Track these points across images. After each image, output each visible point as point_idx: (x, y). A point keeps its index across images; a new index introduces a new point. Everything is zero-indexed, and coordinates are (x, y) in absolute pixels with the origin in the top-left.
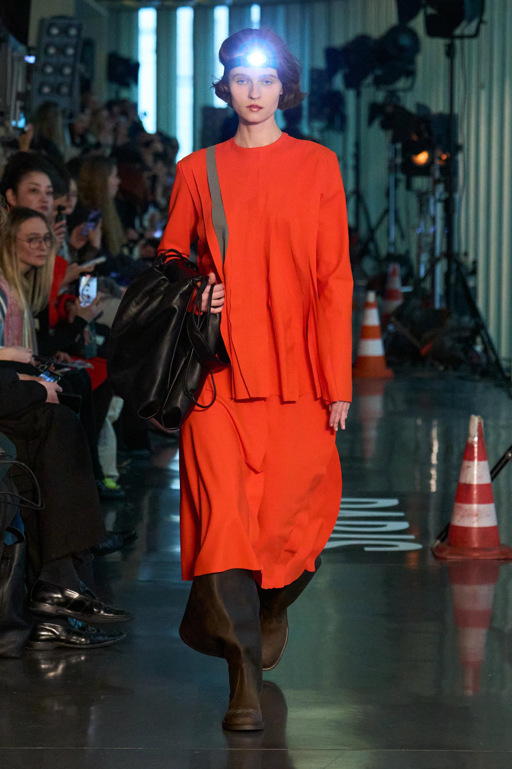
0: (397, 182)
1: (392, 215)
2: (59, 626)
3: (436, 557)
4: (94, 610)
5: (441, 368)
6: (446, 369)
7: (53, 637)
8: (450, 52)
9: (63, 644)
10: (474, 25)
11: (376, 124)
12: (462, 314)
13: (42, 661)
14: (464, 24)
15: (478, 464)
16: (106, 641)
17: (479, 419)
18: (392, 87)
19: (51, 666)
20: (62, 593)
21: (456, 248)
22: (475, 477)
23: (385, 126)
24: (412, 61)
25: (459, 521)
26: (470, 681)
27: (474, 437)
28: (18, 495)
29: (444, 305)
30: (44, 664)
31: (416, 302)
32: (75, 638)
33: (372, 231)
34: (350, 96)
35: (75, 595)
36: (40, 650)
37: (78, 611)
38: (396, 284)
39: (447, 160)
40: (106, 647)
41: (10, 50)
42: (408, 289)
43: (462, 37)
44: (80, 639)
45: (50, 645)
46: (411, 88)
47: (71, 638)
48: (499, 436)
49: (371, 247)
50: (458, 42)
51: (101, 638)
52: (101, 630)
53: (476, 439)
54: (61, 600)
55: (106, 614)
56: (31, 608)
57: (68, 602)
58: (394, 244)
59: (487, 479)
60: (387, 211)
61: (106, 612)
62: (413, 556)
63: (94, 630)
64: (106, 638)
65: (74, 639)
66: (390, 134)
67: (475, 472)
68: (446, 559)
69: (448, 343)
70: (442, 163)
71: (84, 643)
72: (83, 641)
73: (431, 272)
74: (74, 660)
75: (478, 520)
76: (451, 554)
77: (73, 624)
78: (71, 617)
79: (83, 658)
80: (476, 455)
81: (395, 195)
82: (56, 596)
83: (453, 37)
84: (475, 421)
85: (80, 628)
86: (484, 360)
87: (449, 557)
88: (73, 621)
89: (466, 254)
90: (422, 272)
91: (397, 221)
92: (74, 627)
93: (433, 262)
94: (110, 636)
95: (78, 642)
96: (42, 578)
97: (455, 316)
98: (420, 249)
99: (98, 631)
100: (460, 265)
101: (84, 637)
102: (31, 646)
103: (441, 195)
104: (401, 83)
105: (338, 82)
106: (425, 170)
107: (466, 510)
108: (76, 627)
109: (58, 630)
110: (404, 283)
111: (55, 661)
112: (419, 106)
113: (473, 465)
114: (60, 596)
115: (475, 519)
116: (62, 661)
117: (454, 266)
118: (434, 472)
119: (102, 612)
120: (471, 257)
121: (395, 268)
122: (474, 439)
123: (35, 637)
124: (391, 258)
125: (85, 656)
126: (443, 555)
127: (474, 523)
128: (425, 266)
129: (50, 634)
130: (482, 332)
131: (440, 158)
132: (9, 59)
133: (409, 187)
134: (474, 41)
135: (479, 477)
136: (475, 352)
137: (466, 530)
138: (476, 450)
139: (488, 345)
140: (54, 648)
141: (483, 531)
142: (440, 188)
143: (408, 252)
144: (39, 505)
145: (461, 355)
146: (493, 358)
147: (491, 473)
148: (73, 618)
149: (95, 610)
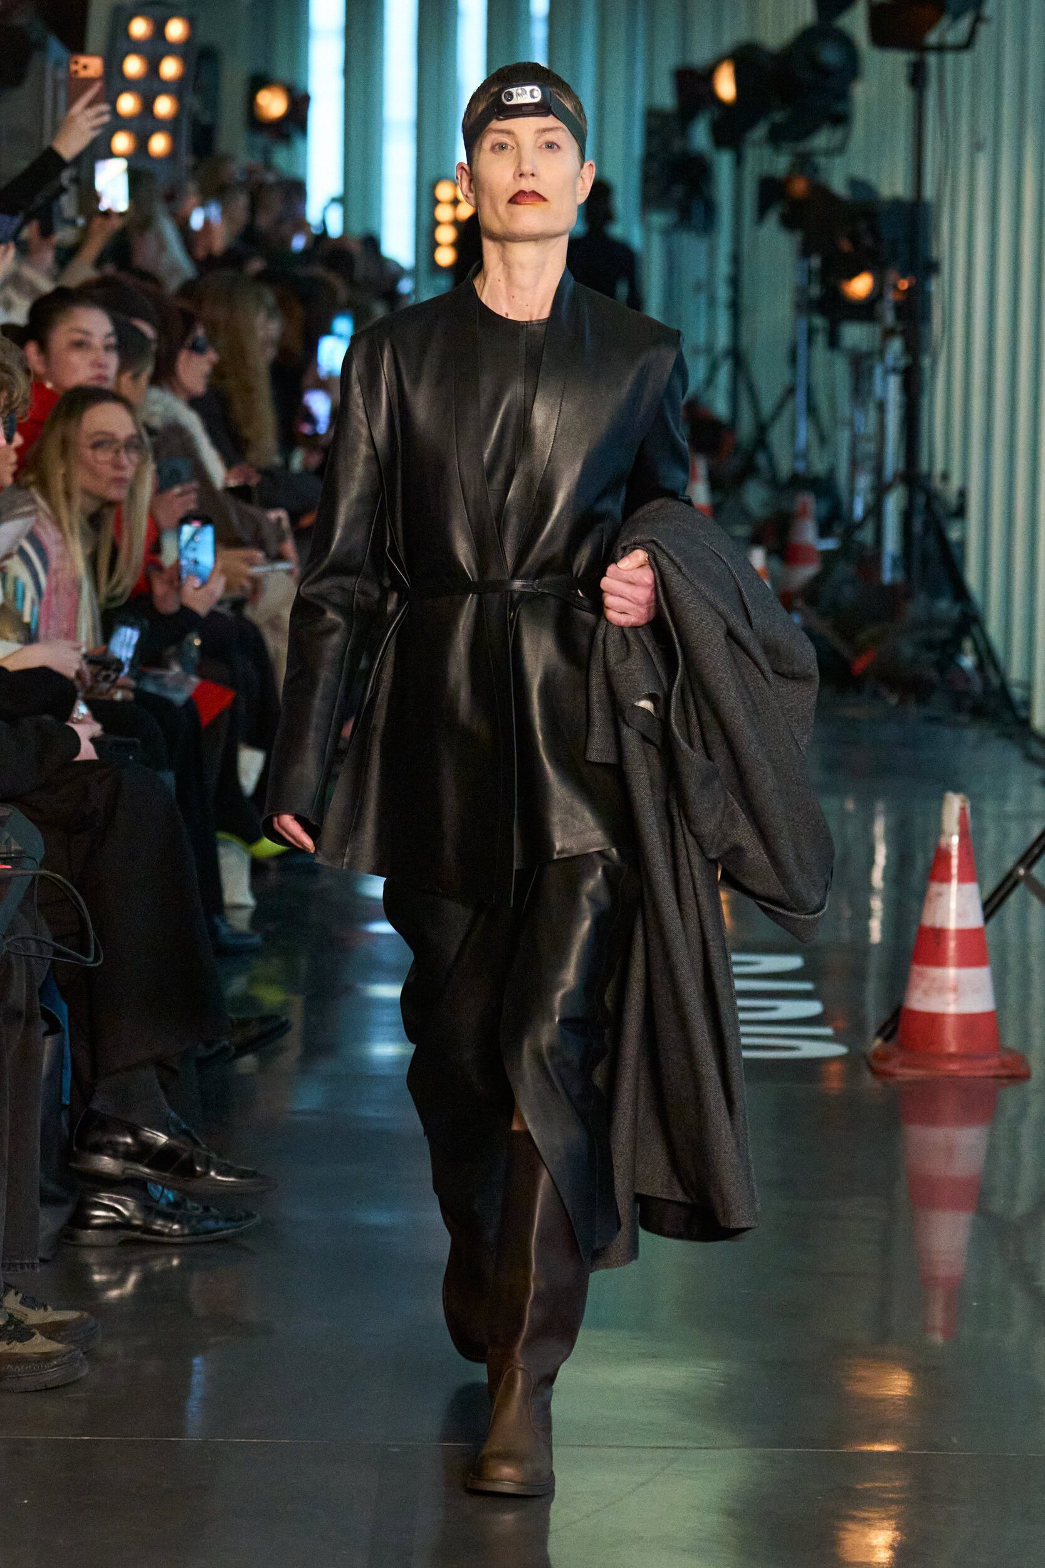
0: (811, 332)
1: (801, 397)
2: (129, 1199)
3: (875, 1072)
4: (196, 1170)
5: (893, 700)
6: (902, 701)
7: (117, 1220)
8: (917, 78)
9: (138, 1234)
10: (965, 24)
11: (772, 220)
12: (935, 593)
13: (95, 1268)
14: (945, 22)
15: (959, 890)
16: (222, 1230)
17: (963, 801)
18: (802, 147)
19: (114, 1277)
20: (134, 1134)
21: (924, 466)
22: (953, 915)
23: (788, 223)
24: (843, 95)
25: (920, 1001)
26: (938, 1316)
27: (951, 835)
28: (50, 941)
29: (900, 577)
30: (100, 1273)
31: (844, 570)
32: (160, 1222)
33: (762, 429)
34: (724, 163)
35: (163, 1139)
36: (92, 1246)
37: (165, 1170)
38: (808, 534)
39: (910, 290)
40: (223, 1240)
41: (50, 66)
42: (830, 544)
43: (941, 48)
44: (170, 1225)
45: (112, 1237)
46: (840, 149)
47: (153, 1223)
48: (1004, 834)
49: (761, 460)
50: (932, 60)
51: (211, 1224)
52: (212, 1209)
53: (955, 840)
54: (133, 1149)
55: (219, 1178)
56: (73, 1165)
57: (144, 1152)
58: (804, 455)
59: (975, 920)
60: (791, 391)
61: (219, 1173)
62: (835, 1068)
63: (197, 1209)
64: (221, 1224)
65: (157, 1225)
66: (798, 237)
67: (953, 905)
68: (892, 1075)
69: (907, 650)
70: (899, 297)
71: (179, 1233)
72: (175, 1230)
73: (876, 511)
74: (157, 1266)
75: (956, 1000)
76: (903, 1065)
77: (158, 1195)
78: (151, 1181)
79: (175, 1262)
80: (954, 870)
81: (809, 358)
82: (121, 1139)
83: (921, 48)
84: (954, 805)
85: (169, 1204)
86: (977, 686)
87: (899, 1071)
88: (156, 1189)
89: (945, 477)
90: (859, 510)
91: (812, 410)
92: (157, 1202)
93: (880, 490)
94: (228, 1220)
95: (167, 1231)
96: (95, 1106)
97: (922, 598)
98: (854, 465)
99: (206, 1209)
100: (932, 497)
101: (178, 1222)
102: (72, 1237)
103: (896, 359)
104: (821, 140)
105: (700, 136)
106: (865, 310)
107: (934, 980)
108: (163, 1201)
109: (128, 1208)
110: (824, 531)
111: (120, 1268)
112: (855, 184)
113: (949, 892)
114: (129, 1140)
115: (951, 997)
116: (136, 1268)
117: (921, 500)
118: (877, 904)
119: (212, 1173)
120: (955, 483)
121: (808, 501)
122: (951, 840)
123: (80, 1220)
124: (800, 482)
125: (179, 1258)
126: (888, 1067)
127: (948, 1004)
128: (865, 498)
129: (112, 1214)
130: (975, 630)
131: (895, 287)
132: (49, 84)
133: (833, 342)
134: (966, 58)
135: (959, 915)
136: (961, 669)
137: (934, 1019)
138: (955, 862)
139: (987, 657)
140: (118, 1241)
141: (969, 1022)
142: (896, 346)
143: (832, 472)
144: (91, 959)
145: (933, 674)
146: (995, 681)
147: (985, 905)
148: (156, 1183)
149: (198, 1169)
